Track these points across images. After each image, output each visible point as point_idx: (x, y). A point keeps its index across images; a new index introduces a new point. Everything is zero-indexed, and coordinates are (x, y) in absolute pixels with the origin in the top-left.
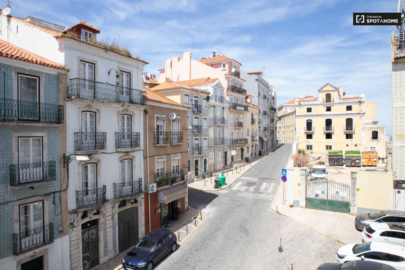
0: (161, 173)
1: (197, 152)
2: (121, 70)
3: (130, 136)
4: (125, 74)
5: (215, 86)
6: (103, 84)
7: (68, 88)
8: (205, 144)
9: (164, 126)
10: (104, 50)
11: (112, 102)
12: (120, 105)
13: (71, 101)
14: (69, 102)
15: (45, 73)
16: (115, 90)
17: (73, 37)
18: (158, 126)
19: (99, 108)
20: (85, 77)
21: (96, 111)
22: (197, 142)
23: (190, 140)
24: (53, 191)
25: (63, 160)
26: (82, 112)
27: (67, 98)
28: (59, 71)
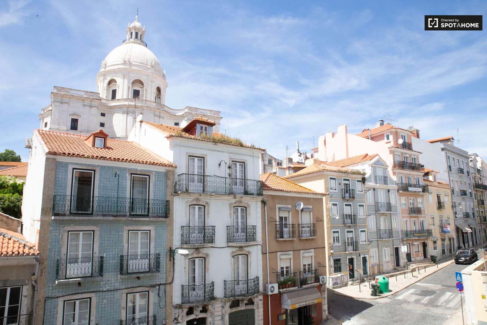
0: (287, 272)
1: (350, 248)
2: (234, 160)
3: (245, 229)
4: (238, 164)
5: (374, 164)
6: (211, 177)
7: (176, 183)
8: (362, 237)
9: (289, 217)
10: (213, 143)
11: (221, 194)
12: (232, 197)
13: (179, 196)
14: (175, 197)
15: (155, 171)
16: (225, 182)
17: (180, 136)
18: (281, 218)
19: (208, 201)
20: (194, 172)
21: (205, 204)
22: (350, 235)
23: (341, 232)
24: (158, 283)
25: (169, 253)
26: (190, 205)
27: (174, 193)
28: (167, 168)
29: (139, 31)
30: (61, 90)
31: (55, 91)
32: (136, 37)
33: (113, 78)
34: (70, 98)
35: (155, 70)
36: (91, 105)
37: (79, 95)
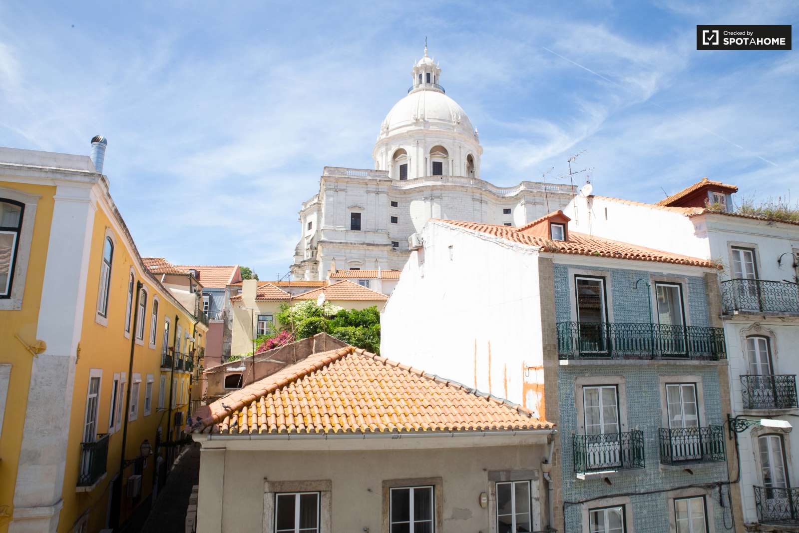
6: (778, 284)
10: (766, 222)
13: (731, 319)
14: (727, 321)
15: (688, 276)
19: (773, 328)
20: (741, 275)
21: (768, 335)
24: (717, 481)
25: (726, 424)
26: (747, 337)
27: (724, 314)
28: (707, 270)
29: (432, 71)
30: (335, 171)
31: (326, 174)
32: (428, 81)
33: (401, 147)
34: (347, 183)
35: (463, 129)
36: (377, 190)
37: (359, 176)
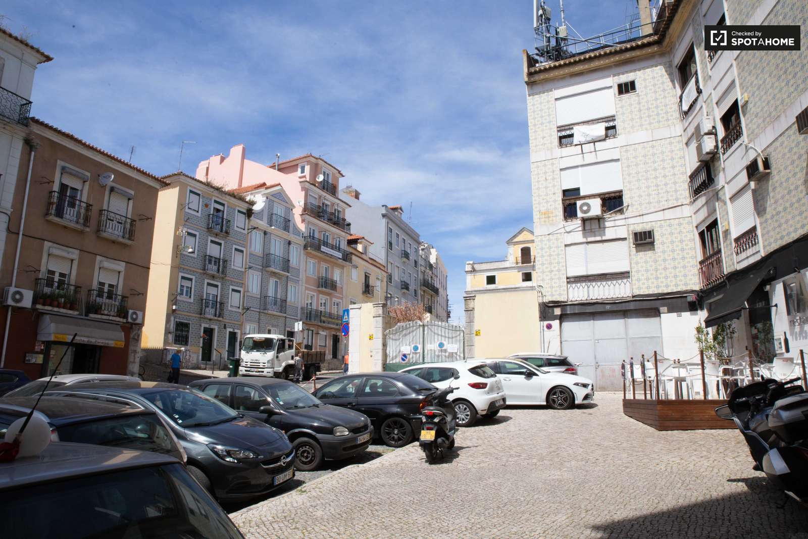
0: (61, 283)
5: (272, 196)
8: (234, 300)
9: (82, 191)
18: (63, 187)
22: (213, 291)
23: (196, 282)
